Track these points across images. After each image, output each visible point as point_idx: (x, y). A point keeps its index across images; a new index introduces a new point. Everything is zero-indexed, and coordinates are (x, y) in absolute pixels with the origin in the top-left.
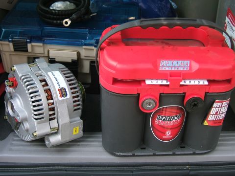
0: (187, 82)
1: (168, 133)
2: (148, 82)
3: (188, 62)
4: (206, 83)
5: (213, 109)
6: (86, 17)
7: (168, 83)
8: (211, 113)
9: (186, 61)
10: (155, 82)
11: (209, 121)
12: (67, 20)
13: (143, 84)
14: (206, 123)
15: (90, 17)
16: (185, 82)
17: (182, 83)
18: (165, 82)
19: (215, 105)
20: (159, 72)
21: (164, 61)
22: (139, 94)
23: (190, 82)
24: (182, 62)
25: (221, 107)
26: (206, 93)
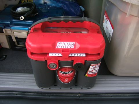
0: (73, 55)
1: (67, 80)
2: (50, 55)
3: (74, 43)
4: (84, 55)
5: (90, 69)
6: (32, 15)
7: (62, 56)
8: (89, 71)
9: (73, 43)
10: (54, 55)
11: (88, 75)
12: (22, 17)
13: (48, 55)
14: (86, 75)
15: (34, 15)
16: (72, 55)
17: (70, 55)
18: (60, 55)
19: (91, 67)
20: (56, 49)
21: (60, 43)
22: (47, 61)
23: (75, 55)
24: (70, 43)
25: (95, 67)
26: (85, 61)
